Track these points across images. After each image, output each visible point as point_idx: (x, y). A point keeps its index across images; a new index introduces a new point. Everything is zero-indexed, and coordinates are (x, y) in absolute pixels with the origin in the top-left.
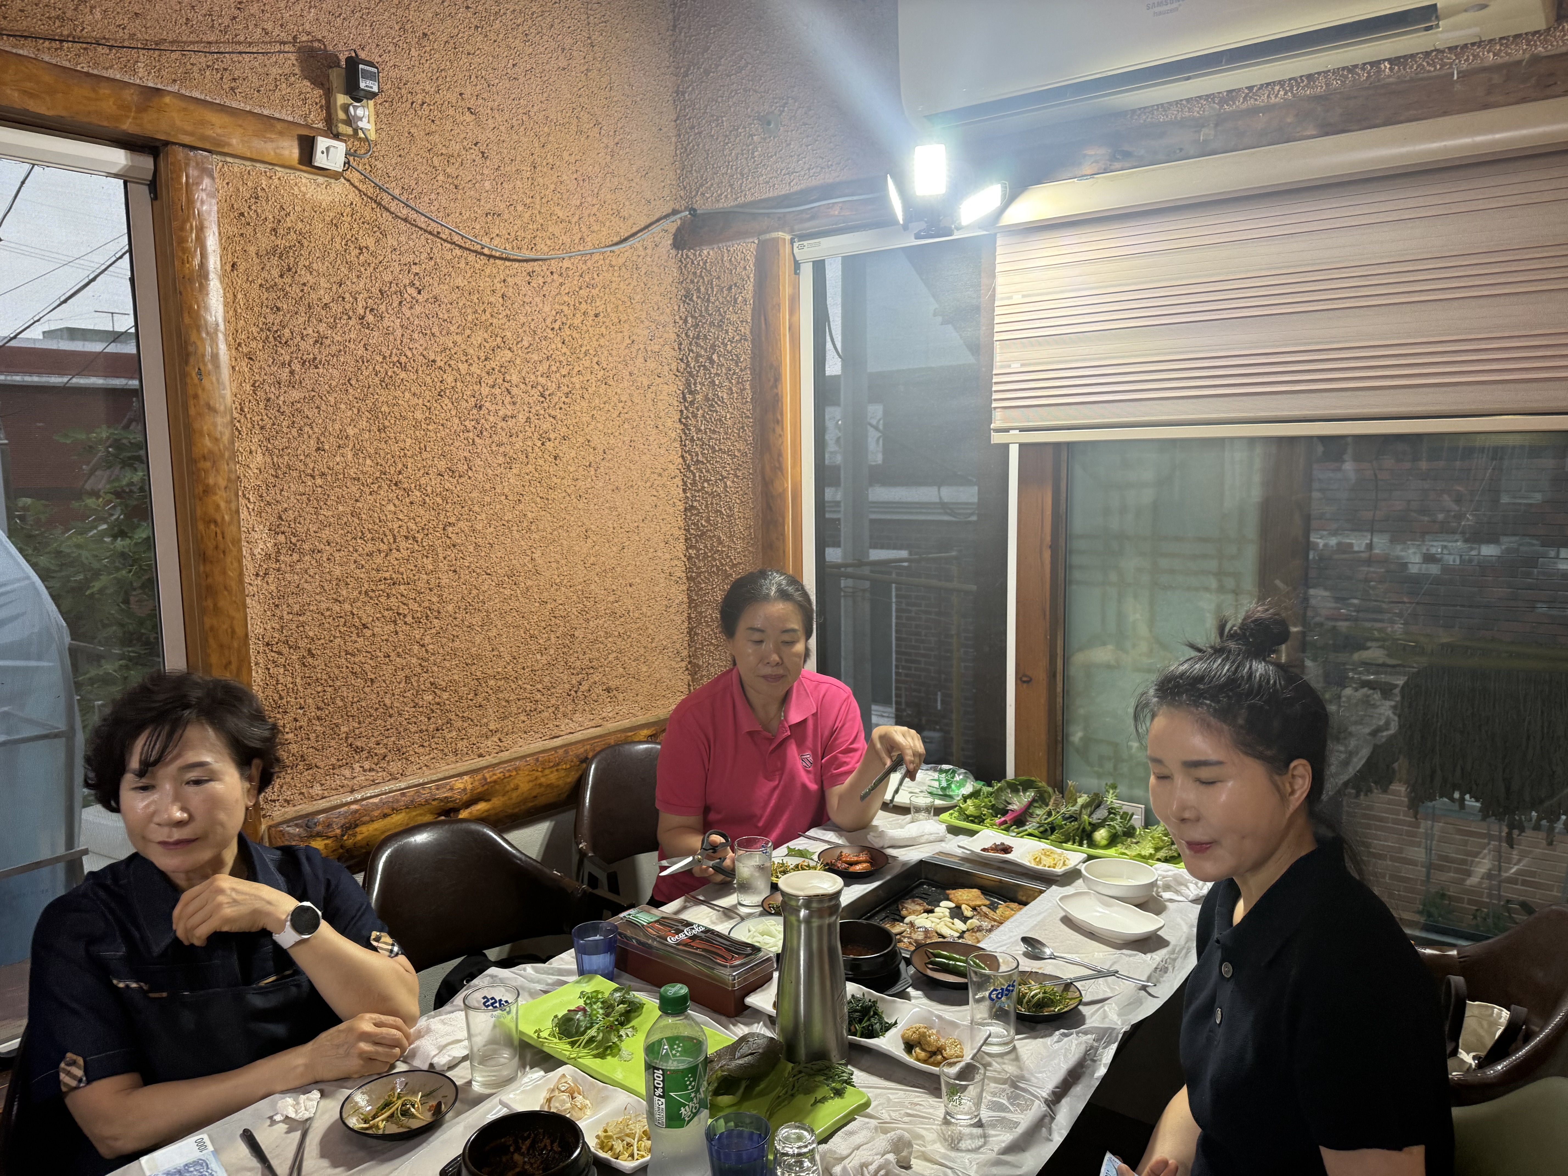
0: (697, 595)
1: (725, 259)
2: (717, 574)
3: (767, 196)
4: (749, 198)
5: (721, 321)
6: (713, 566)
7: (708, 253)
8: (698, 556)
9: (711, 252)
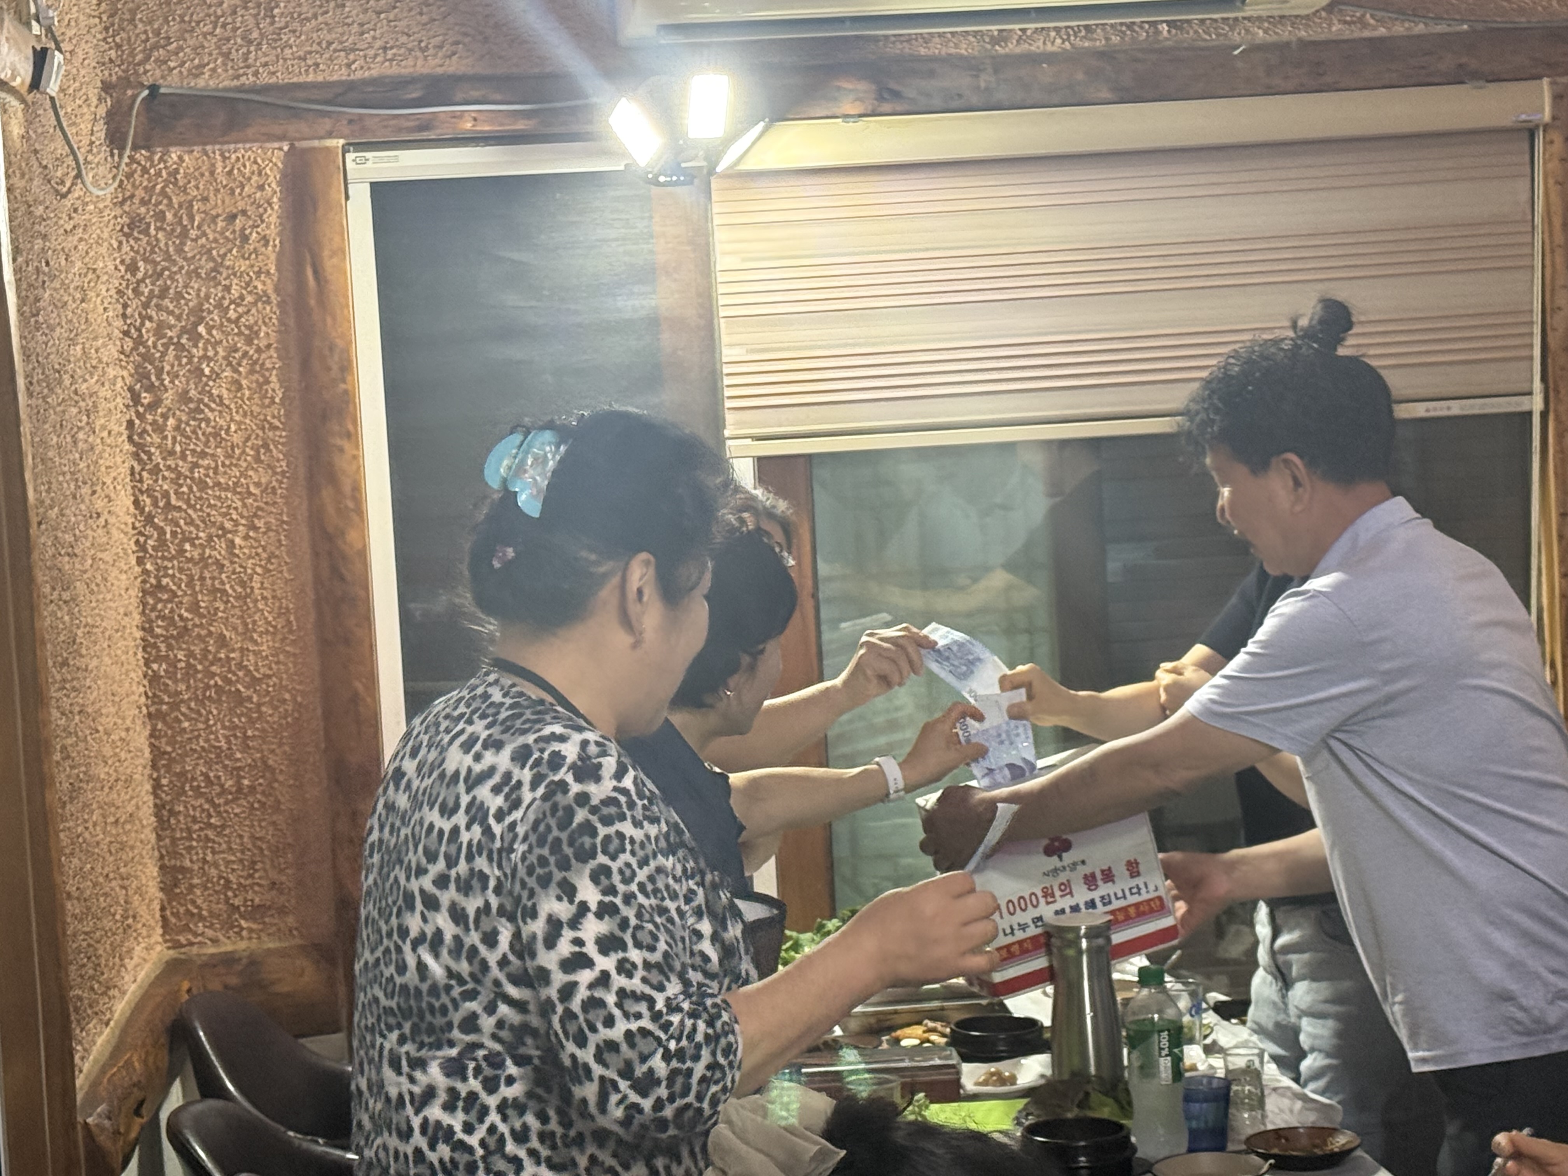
0: (172, 742)
1: (219, 170)
2: (219, 701)
3: (302, 79)
4: (265, 79)
5: (214, 270)
6: (208, 687)
7: (180, 158)
8: (170, 674)
9: (186, 158)
